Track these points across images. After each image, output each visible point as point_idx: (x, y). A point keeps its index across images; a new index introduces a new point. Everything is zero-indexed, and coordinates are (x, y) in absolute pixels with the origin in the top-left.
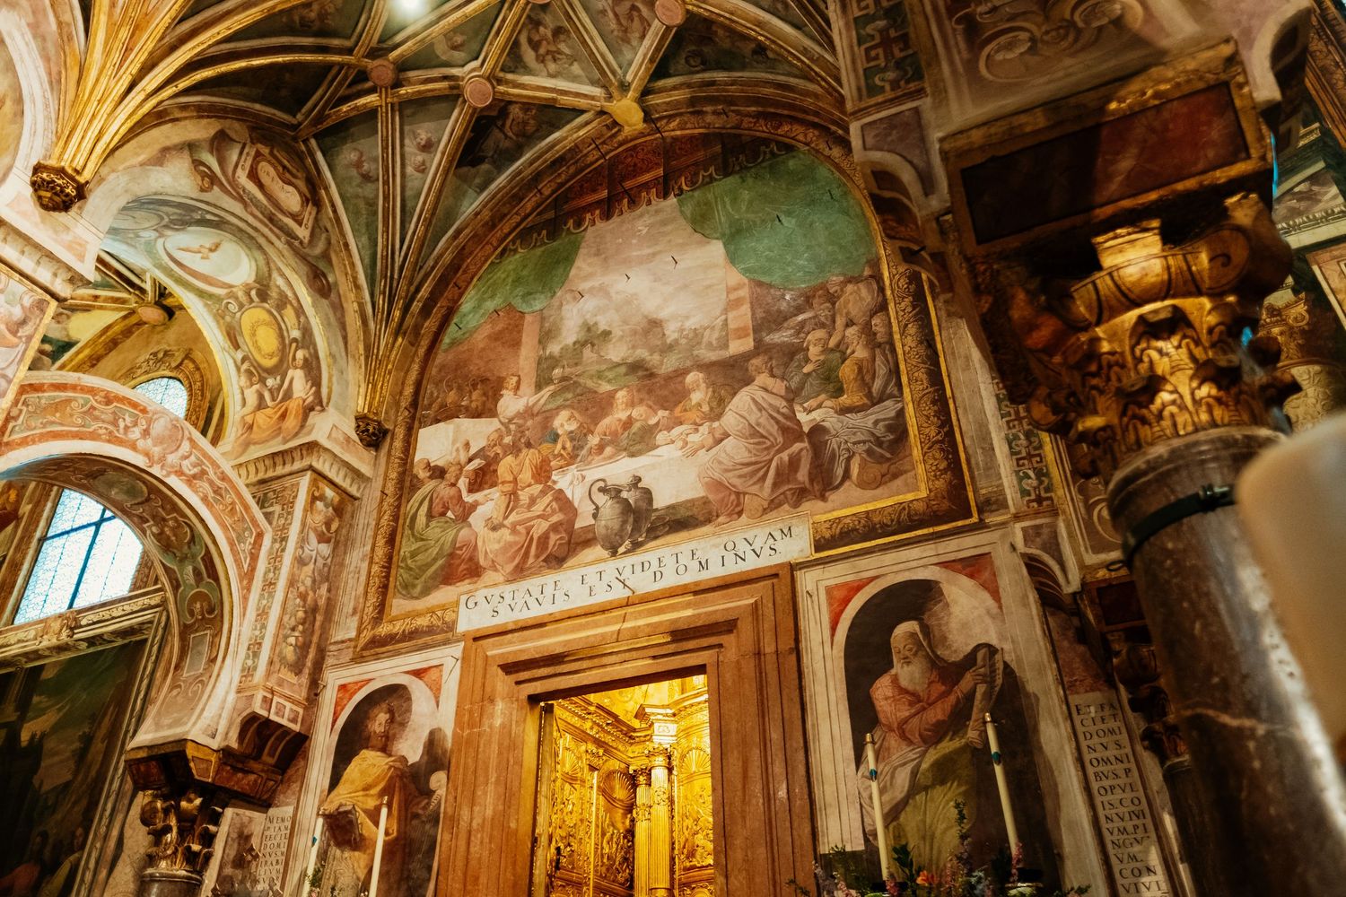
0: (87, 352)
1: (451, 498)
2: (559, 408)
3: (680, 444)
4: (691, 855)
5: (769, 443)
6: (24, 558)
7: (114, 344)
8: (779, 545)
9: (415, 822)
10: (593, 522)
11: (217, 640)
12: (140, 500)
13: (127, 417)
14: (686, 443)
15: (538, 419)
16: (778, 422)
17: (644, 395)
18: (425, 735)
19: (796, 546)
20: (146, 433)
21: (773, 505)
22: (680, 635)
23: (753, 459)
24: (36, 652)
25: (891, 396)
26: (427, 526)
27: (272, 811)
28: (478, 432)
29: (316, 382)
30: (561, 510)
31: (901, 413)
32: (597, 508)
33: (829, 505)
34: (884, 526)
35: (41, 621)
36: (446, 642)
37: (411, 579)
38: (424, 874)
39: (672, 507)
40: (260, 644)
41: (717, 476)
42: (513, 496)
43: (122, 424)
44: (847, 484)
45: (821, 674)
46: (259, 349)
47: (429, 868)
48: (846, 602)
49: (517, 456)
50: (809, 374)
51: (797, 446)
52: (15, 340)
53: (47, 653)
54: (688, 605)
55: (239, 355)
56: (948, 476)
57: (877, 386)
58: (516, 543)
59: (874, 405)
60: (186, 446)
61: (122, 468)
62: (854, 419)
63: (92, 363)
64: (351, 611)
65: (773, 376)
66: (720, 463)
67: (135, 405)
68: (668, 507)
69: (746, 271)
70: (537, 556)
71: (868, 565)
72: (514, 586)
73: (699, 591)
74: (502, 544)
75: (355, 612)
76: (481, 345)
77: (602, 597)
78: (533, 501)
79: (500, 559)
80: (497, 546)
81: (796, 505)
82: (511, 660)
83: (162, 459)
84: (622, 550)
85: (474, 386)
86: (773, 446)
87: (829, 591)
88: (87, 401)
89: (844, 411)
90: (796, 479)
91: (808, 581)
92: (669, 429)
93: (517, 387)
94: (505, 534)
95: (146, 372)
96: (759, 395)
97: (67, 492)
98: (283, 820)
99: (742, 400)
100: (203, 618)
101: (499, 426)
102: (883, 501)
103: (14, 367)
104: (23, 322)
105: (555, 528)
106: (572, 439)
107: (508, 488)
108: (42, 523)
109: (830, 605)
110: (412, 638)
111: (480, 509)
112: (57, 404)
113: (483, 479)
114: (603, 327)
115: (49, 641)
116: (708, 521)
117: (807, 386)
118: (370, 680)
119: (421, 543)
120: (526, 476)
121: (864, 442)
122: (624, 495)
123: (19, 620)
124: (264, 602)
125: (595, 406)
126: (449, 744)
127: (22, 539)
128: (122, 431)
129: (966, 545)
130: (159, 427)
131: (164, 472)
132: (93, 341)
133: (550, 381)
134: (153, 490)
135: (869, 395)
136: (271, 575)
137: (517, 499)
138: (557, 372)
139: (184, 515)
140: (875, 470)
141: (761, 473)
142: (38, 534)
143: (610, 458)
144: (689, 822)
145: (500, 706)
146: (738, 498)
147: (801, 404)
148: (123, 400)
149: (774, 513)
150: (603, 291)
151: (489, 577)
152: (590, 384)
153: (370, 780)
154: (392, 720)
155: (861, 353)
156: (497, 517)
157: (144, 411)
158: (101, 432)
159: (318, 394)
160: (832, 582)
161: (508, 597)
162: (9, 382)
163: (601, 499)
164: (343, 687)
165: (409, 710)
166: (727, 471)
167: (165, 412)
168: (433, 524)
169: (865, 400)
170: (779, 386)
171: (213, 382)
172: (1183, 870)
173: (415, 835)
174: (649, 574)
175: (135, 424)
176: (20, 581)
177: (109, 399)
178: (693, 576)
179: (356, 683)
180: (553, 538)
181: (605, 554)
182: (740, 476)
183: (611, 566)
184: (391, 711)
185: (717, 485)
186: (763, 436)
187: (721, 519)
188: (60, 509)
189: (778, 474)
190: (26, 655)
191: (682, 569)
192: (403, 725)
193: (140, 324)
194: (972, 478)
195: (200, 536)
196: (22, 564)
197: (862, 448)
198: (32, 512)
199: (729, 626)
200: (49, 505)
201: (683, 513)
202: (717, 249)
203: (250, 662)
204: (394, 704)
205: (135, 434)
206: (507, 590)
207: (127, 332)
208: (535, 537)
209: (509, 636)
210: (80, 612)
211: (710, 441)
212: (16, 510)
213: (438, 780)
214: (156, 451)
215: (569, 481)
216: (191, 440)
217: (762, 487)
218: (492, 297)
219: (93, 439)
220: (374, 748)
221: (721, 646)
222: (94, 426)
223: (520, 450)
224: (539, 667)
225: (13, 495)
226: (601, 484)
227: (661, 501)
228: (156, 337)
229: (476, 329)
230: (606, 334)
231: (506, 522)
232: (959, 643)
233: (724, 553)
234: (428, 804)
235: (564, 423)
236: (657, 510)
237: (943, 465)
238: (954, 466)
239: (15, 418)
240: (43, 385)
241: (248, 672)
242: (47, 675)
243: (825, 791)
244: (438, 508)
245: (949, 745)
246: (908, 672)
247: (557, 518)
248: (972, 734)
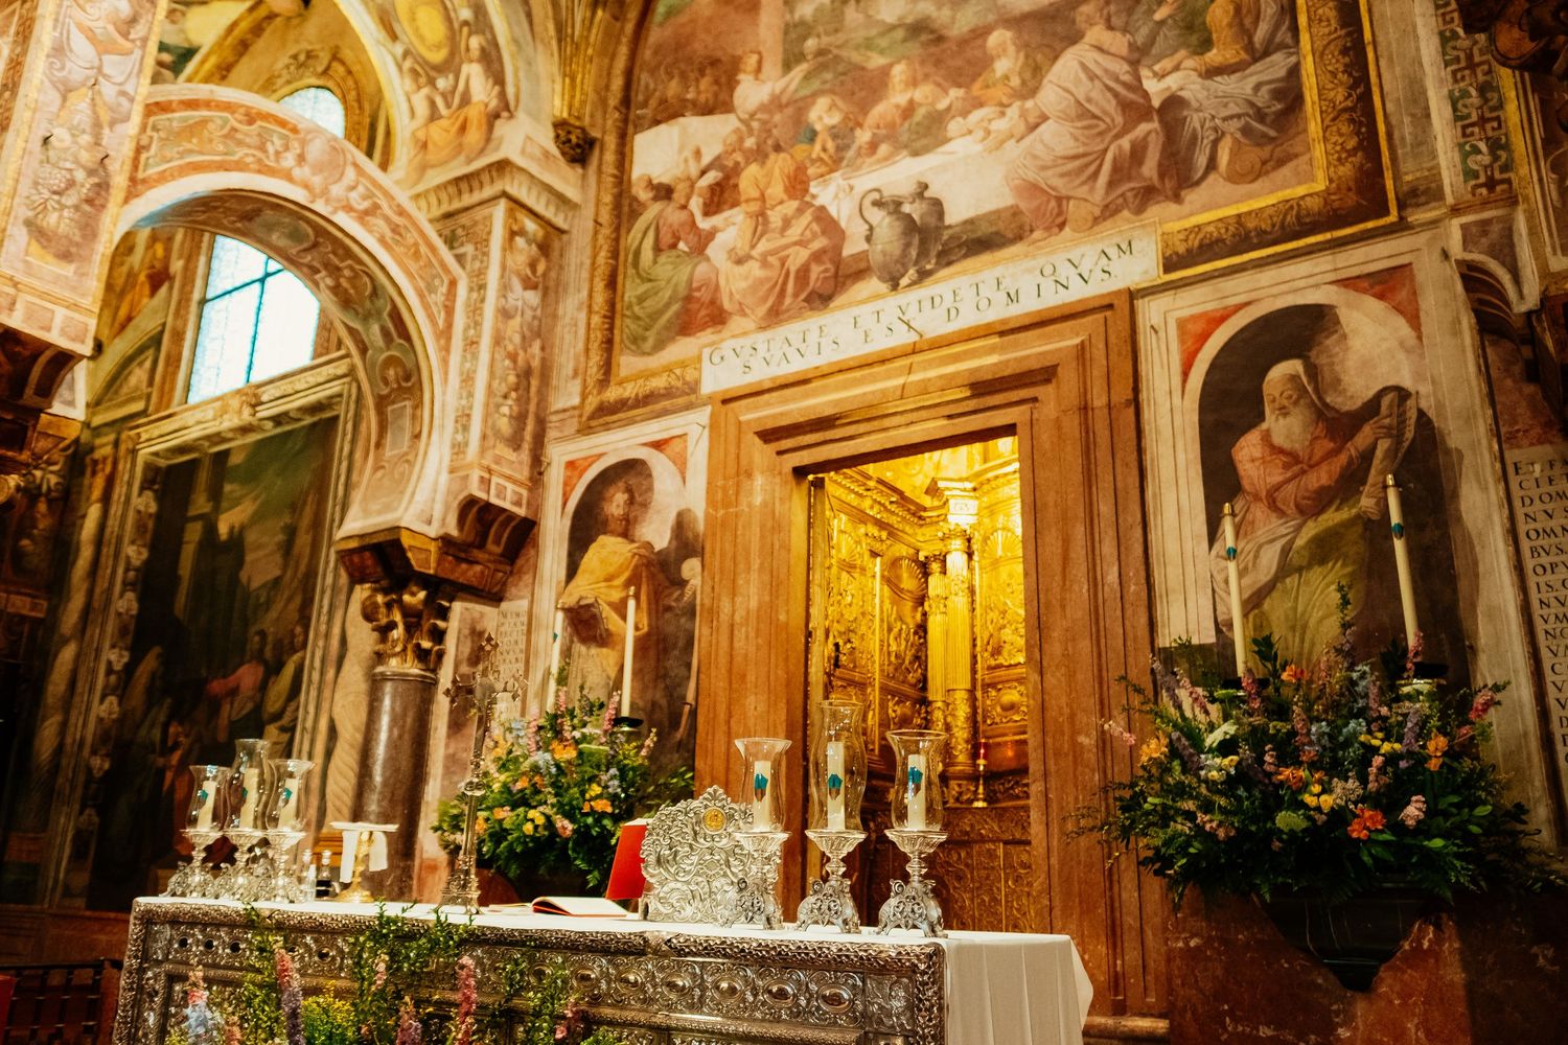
0: (213, 60)
1: (682, 225)
2: (815, 95)
3: (981, 134)
4: (997, 651)
5: (1103, 126)
6: (185, 325)
7: (243, 47)
8: (1115, 266)
9: (668, 615)
10: (865, 246)
11: (419, 412)
12: (305, 245)
13: (276, 139)
14: (988, 132)
15: (789, 111)
16: (1116, 95)
17: (929, 69)
18: (671, 519)
19: (1139, 266)
20: (301, 158)
21: (1108, 212)
22: (983, 387)
23: (1081, 150)
24: (218, 434)
25: (1282, 46)
26: (655, 262)
27: (504, 605)
28: (709, 135)
29: (499, 80)
30: (824, 233)
31: (1294, 72)
32: (871, 228)
33: (1186, 208)
34: (1261, 233)
35: (218, 399)
36: (689, 407)
37: (640, 331)
38: (682, 671)
39: (970, 222)
40: (469, 416)
41: (1031, 176)
42: (761, 217)
43: (271, 149)
44: (1212, 177)
45: (1166, 432)
46: (422, 38)
47: (689, 666)
48: (1204, 337)
49: (763, 163)
50: (1162, 23)
51: (1143, 128)
52: (128, 45)
53: (230, 435)
54: (992, 350)
55: (399, 49)
56: (1359, 158)
57: (1261, 33)
58: (768, 279)
59: (1255, 60)
60: (350, 174)
61: (278, 205)
62: (1226, 84)
63: (223, 73)
64: (570, 372)
65: (1110, 28)
66: (1035, 157)
67: (283, 123)
68: (966, 222)
70: (796, 295)
71: (1237, 288)
72: (768, 334)
73: (1008, 331)
74: (750, 281)
75: (576, 374)
76: (707, 13)
77: (882, 343)
78: (787, 223)
79: (749, 301)
80: (743, 285)
81: (1140, 210)
82: (770, 425)
83: (325, 192)
84: (904, 281)
85: (702, 73)
86: (1109, 129)
87: (1182, 325)
88: (226, 121)
89: (1211, 73)
90: (1140, 176)
91: (1152, 312)
92: (965, 114)
93: (759, 69)
94: (754, 269)
95: (289, 82)
96: (1092, 58)
97: (220, 240)
98: (518, 615)
99: (1067, 67)
100: (400, 387)
101: (738, 124)
102: (1263, 198)
103: (133, 80)
104: (133, 20)
105: (817, 257)
106: (835, 137)
107: (754, 207)
108: (199, 283)
109: (1182, 341)
110: (646, 403)
111: (720, 238)
112: (191, 126)
113: (720, 197)
115: (229, 422)
116: (1018, 238)
117: (1160, 39)
118: (600, 455)
119: (648, 285)
120: (777, 190)
121: (1239, 116)
122: (906, 208)
123: (193, 399)
124: (468, 365)
125: (863, 88)
126: (701, 527)
127: (179, 303)
128: (272, 157)
129: (1375, 256)
130: (315, 150)
131: (330, 209)
132: (219, 44)
133: (801, 57)
134: (319, 231)
135: (1249, 47)
136: (472, 332)
137: (766, 222)
138: (811, 44)
139: (360, 262)
140: (1253, 155)
141: (1092, 168)
142: (196, 296)
143: (886, 159)
144: (994, 615)
145: (759, 481)
146: (1060, 206)
147: (1150, 67)
148: (266, 117)
149: (1108, 223)
151: (737, 323)
152: (856, 57)
153: (611, 570)
154: (631, 501)
156: (742, 247)
157: (295, 130)
158: (249, 160)
159: (503, 95)
160: (1186, 313)
161: (762, 348)
162: (132, 100)
163: (877, 216)
164: (571, 465)
165: (650, 489)
166: (1044, 168)
167: (318, 131)
168: (663, 259)
169: (1244, 56)
170: (1118, 42)
171: (370, 89)
173: (670, 629)
174: (941, 311)
175: (287, 148)
176: (186, 353)
177: (251, 117)
178: (1000, 311)
179: (586, 459)
180: (816, 271)
181: (883, 287)
182: (1062, 175)
183: (892, 304)
184: (629, 490)
185: (1033, 189)
186: (1095, 117)
187: (1037, 234)
188: (215, 264)
189: (1116, 168)
190: (208, 438)
191: (983, 304)
192: (645, 505)
193: (271, 16)
194: (1394, 159)
195: (383, 287)
196: (184, 333)
197: (1235, 125)
198: (186, 268)
199: (1046, 374)
200: (202, 260)
201: (984, 230)
203: (459, 437)
204: (633, 481)
205: (289, 160)
206: (760, 338)
207: (257, 30)
208: (793, 270)
209: (766, 397)
210: (259, 386)
211: (1022, 127)
212: (166, 268)
213: (691, 569)
214: (317, 181)
215: (830, 194)
216: (355, 165)
217: (1092, 190)
219: (241, 170)
220: (613, 533)
221: (1035, 400)
222: (240, 153)
223: (766, 156)
224: (805, 433)
225: (159, 249)
226: (876, 196)
227: (955, 215)
228: (292, 36)
231: (754, 253)
232: (1357, 386)
233: (1040, 279)
234: (682, 595)
235: (823, 115)
236: (950, 227)
237: (1352, 143)
238: (1368, 143)
239: (147, 148)
240: (170, 102)
241: (459, 449)
242: (235, 459)
243: (1168, 575)
244: (666, 239)
245: (1332, 517)
246: (1285, 427)
247: (819, 243)
248: (1366, 502)
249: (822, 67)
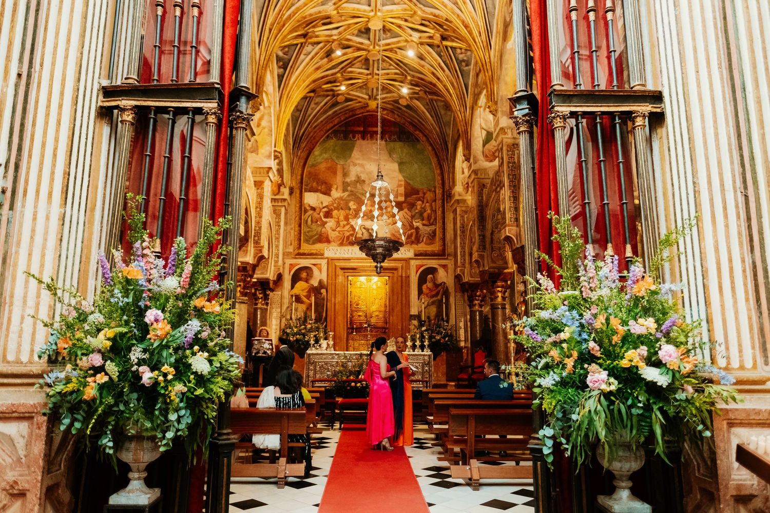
1: (318, 218)
2: (350, 200)
4: (357, 305)
5: (406, 228)
8: (407, 253)
9: (318, 300)
10: (362, 236)
14: (386, 222)
16: (409, 223)
18: (318, 280)
19: (411, 254)
21: (406, 243)
22: (385, 269)
23: (403, 231)
25: (434, 225)
26: (311, 224)
27: (274, 293)
28: (326, 200)
29: (282, 176)
30: (353, 231)
31: (436, 229)
32: (363, 233)
34: (429, 254)
36: (321, 258)
37: (308, 239)
41: (394, 233)
42: (338, 222)
45: (413, 283)
47: (323, 310)
48: (419, 269)
49: (338, 211)
50: (417, 213)
51: (412, 231)
54: (386, 263)
56: (443, 247)
57: (432, 220)
58: (340, 236)
62: (426, 228)
65: (408, 210)
66: (394, 229)
69: (404, 177)
70: (347, 241)
71: (425, 262)
73: (389, 260)
74: (336, 236)
75: (291, 244)
76: (323, 170)
78: (344, 226)
79: (336, 240)
80: (334, 236)
81: (411, 245)
82: (341, 267)
85: (322, 184)
87: (416, 266)
89: (424, 225)
90: (412, 239)
91: (414, 263)
92: (382, 216)
93: (337, 189)
94: (337, 233)
96: (405, 214)
98: (278, 295)
99: (401, 214)
101: (332, 200)
102: (429, 248)
105: (351, 235)
106: (355, 211)
107: (336, 220)
109: (416, 268)
110: (311, 255)
113: (328, 214)
114: (363, 178)
117: (416, 216)
118: (299, 264)
119: (309, 229)
120: (342, 218)
122: (370, 231)
125: (359, 203)
126: (326, 283)
129: (443, 262)
133: (347, 191)
137: (339, 224)
138: (349, 188)
140: (429, 241)
143: (366, 220)
145: (340, 277)
147: (414, 220)
150: (362, 166)
151: (333, 243)
152: (360, 196)
153: (303, 288)
154: (308, 275)
155: (429, 211)
156: (334, 227)
159: (282, 180)
160: (417, 264)
163: (364, 231)
164: (291, 264)
168: (313, 224)
169: (429, 224)
170: (410, 214)
172: (469, 324)
179: (295, 264)
184: (307, 273)
186: (405, 226)
189: (408, 236)
192: (312, 277)
194: (447, 248)
197: (426, 235)
199: (396, 269)
202: (396, 166)
203: (276, 259)
204: (308, 271)
206: (339, 248)
208: (346, 236)
209: (341, 261)
213: (324, 291)
218: (325, 153)
220: (303, 281)
221: (393, 273)
223: (339, 209)
224: (350, 270)
226: (364, 226)
229: (321, 163)
230: (364, 181)
231: (336, 230)
232: (439, 281)
234: (321, 296)
235: (352, 205)
237: (442, 244)
238: (444, 245)
243: (412, 304)
244: (314, 220)
245: (435, 299)
246: (430, 285)
247: (351, 232)
248: (439, 297)
249: (352, 195)
